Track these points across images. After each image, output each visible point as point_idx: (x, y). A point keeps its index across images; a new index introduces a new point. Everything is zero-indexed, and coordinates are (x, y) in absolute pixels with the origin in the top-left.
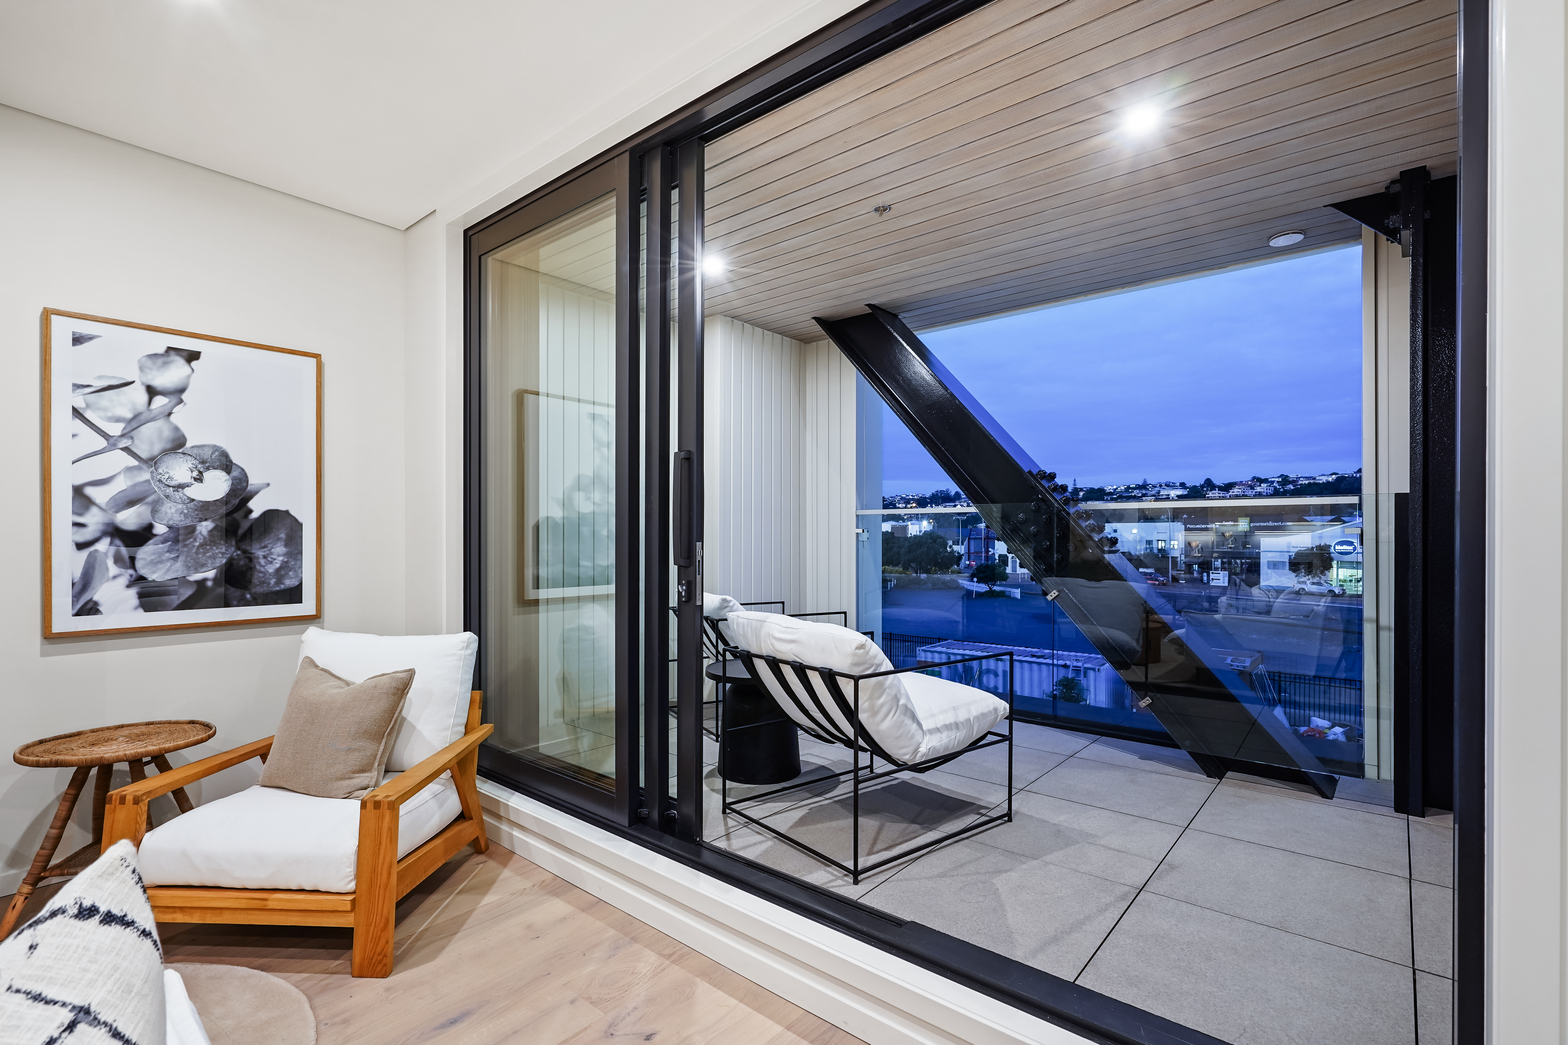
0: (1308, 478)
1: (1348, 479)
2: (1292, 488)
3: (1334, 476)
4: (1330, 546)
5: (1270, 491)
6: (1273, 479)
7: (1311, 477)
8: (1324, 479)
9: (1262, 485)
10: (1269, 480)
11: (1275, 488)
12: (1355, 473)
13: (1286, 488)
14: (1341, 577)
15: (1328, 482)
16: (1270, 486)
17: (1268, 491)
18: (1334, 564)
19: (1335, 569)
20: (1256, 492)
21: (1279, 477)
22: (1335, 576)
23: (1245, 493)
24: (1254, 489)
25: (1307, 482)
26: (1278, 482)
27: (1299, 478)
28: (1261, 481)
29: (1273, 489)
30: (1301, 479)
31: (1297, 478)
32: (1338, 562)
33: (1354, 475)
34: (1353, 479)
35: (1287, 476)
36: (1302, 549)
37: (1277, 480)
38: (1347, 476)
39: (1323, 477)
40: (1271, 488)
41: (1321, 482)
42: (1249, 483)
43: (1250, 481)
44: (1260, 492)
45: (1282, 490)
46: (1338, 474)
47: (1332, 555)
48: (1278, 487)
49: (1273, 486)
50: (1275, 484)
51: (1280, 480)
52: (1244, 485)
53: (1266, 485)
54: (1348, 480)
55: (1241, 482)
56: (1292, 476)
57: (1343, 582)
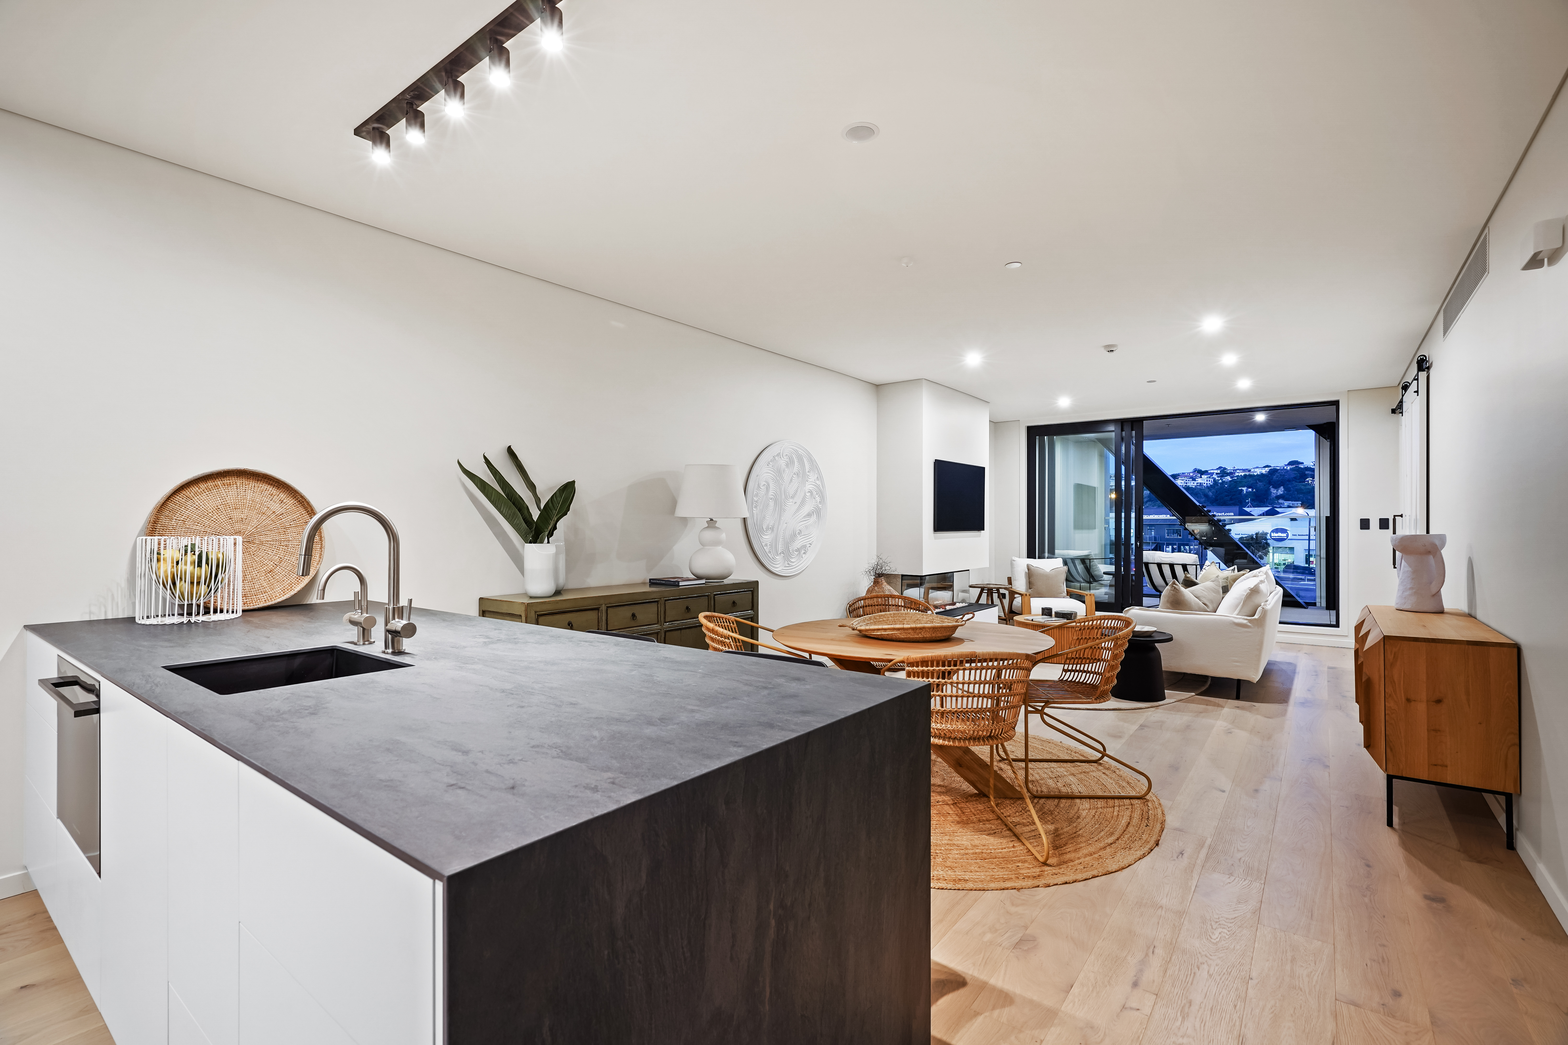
0: (1244, 470)
1: (1279, 471)
2: (1230, 479)
3: (1267, 468)
4: (1266, 534)
5: (1210, 482)
6: (1212, 471)
7: (1247, 469)
8: (1258, 472)
9: (1203, 476)
10: (1209, 472)
11: (1214, 479)
12: (1286, 465)
13: (1224, 480)
14: (1276, 561)
15: (1262, 474)
16: (1210, 478)
17: (1208, 482)
18: (1271, 549)
19: (1271, 554)
20: (1197, 483)
21: (1217, 469)
22: (1271, 560)
23: (1188, 484)
24: (1195, 481)
25: (1243, 474)
26: (1217, 474)
27: (1236, 470)
28: (1202, 473)
29: (1212, 481)
30: (1238, 471)
31: (1234, 470)
32: (1273, 547)
33: (1285, 468)
34: (1285, 471)
35: (1225, 469)
36: (1244, 536)
37: (1216, 471)
38: (1278, 468)
39: (1258, 469)
40: (1210, 479)
41: (1255, 474)
42: (1191, 474)
43: (1192, 473)
44: (1201, 483)
45: (1220, 481)
46: (1271, 466)
47: (1269, 541)
48: (1217, 478)
49: (1212, 478)
50: (1214, 476)
51: (1219, 472)
52: (1186, 476)
53: (1206, 476)
54: (1279, 473)
55: (1183, 473)
56: (1230, 468)
57: (1278, 565)
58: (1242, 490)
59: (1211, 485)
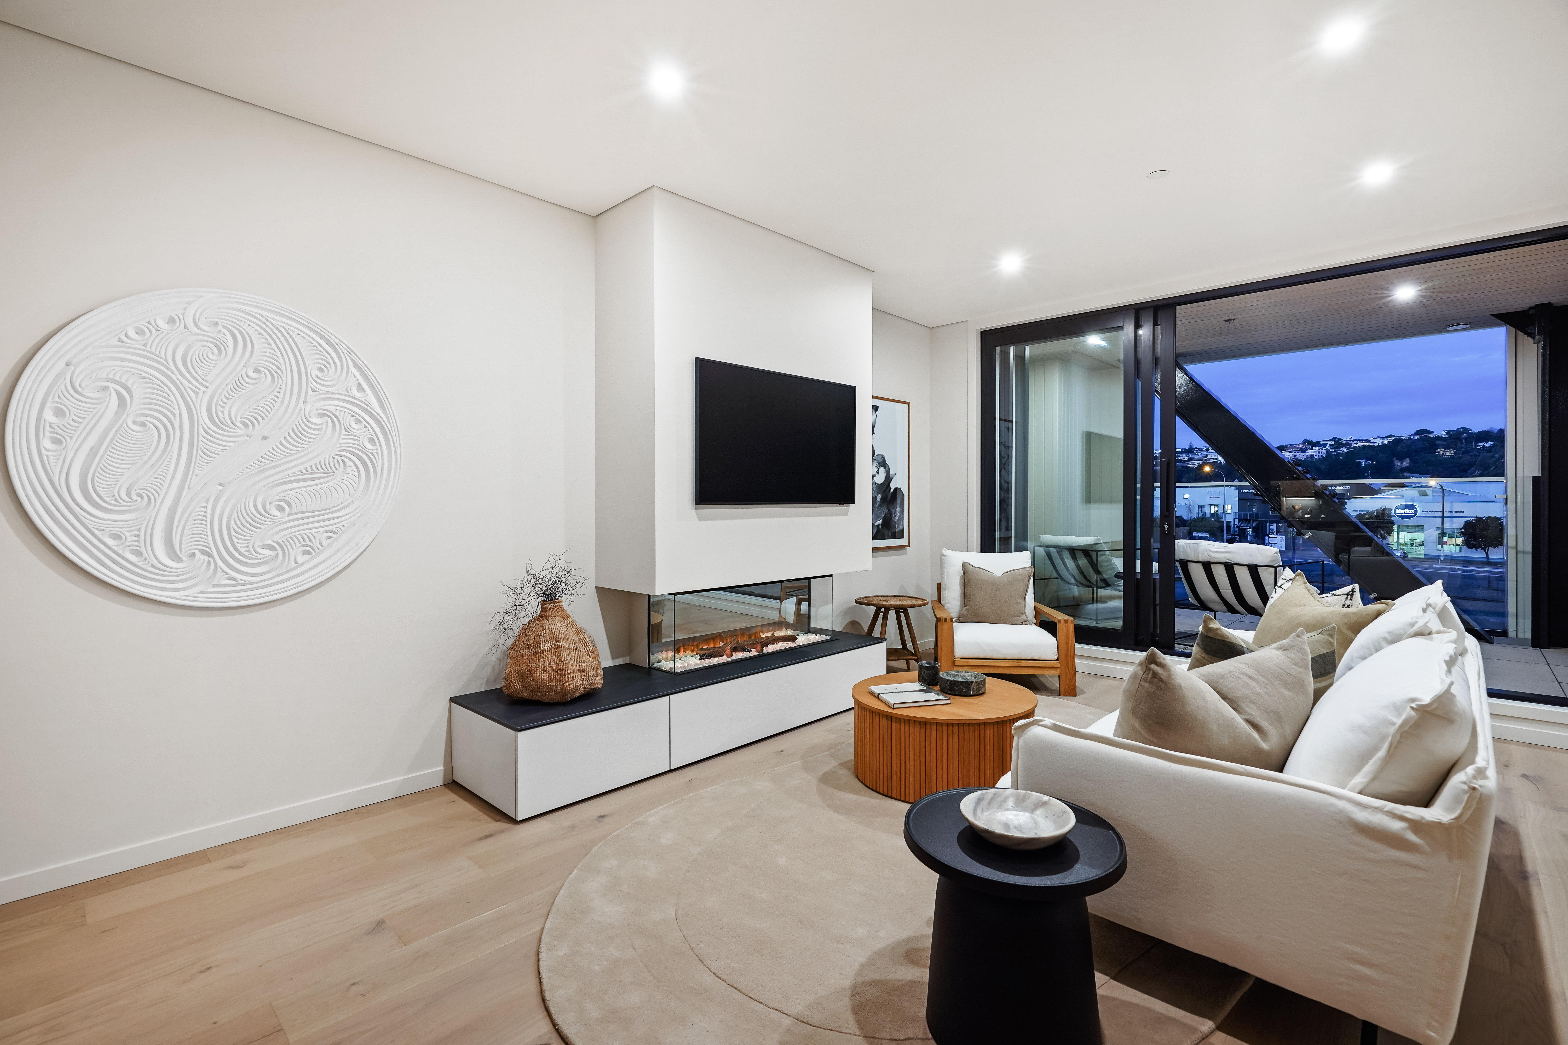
0: (1362, 440)
1: (1404, 441)
2: (1346, 451)
3: (1390, 438)
4: (1390, 510)
5: (1323, 454)
6: (1325, 442)
7: (1366, 440)
8: (1379, 442)
9: (1314, 448)
10: (1321, 443)
11: (1328, 451)
12: (1412, 435)
13: (1339, 451)
14: (1402, 541)
15: (1384, 445)
16: (1322, 449)
17: (1320, 454)
18: (1395, 529)
19: (1395, 533)
20: (1307, 455)
21: (1331, 440)
22: (1395, 540)
23: (1296, 457)
24: (1306, 453)
25: (1361, 445)
26: (1330, 445)
27: (1353, 441)
28: (1313, 444)
29: (1325, 453)
30: (1355, 442)
31: (1350, 441)
32: (1399, 526)
33: (1412, 437)
34: (1411, 441)
35: (1340, 439)
36: (1362, 513)
37: (1329, 442)
38: (1403, 438)
39: (1379, 439)
40: (1323, 451)
41: (1376, 444)
42: (1300, 446)
43: (1301, 444)
44: (1311, 455)
45: (1335, 453)
46: (1394, 436)
47: (1393, 519)
48: (1331, 450)
49: (1325, 450)
50: (1327, 447)
51: (1333, 443)
52: (1295, 448)
53: (1318, 448)
54: (1405, 443)
55: (1291, 445)
56: (1345, 438)
57: (1404, 546)
58: (1360, 463)
59: (1324, 457)
